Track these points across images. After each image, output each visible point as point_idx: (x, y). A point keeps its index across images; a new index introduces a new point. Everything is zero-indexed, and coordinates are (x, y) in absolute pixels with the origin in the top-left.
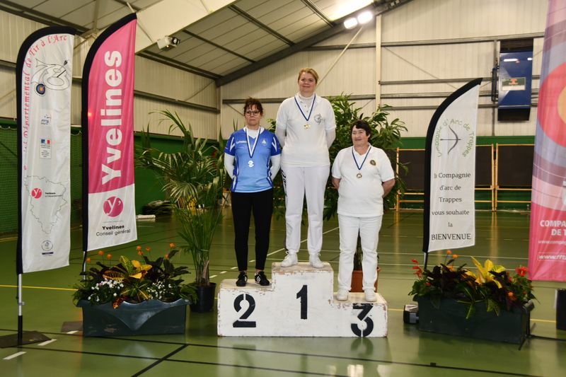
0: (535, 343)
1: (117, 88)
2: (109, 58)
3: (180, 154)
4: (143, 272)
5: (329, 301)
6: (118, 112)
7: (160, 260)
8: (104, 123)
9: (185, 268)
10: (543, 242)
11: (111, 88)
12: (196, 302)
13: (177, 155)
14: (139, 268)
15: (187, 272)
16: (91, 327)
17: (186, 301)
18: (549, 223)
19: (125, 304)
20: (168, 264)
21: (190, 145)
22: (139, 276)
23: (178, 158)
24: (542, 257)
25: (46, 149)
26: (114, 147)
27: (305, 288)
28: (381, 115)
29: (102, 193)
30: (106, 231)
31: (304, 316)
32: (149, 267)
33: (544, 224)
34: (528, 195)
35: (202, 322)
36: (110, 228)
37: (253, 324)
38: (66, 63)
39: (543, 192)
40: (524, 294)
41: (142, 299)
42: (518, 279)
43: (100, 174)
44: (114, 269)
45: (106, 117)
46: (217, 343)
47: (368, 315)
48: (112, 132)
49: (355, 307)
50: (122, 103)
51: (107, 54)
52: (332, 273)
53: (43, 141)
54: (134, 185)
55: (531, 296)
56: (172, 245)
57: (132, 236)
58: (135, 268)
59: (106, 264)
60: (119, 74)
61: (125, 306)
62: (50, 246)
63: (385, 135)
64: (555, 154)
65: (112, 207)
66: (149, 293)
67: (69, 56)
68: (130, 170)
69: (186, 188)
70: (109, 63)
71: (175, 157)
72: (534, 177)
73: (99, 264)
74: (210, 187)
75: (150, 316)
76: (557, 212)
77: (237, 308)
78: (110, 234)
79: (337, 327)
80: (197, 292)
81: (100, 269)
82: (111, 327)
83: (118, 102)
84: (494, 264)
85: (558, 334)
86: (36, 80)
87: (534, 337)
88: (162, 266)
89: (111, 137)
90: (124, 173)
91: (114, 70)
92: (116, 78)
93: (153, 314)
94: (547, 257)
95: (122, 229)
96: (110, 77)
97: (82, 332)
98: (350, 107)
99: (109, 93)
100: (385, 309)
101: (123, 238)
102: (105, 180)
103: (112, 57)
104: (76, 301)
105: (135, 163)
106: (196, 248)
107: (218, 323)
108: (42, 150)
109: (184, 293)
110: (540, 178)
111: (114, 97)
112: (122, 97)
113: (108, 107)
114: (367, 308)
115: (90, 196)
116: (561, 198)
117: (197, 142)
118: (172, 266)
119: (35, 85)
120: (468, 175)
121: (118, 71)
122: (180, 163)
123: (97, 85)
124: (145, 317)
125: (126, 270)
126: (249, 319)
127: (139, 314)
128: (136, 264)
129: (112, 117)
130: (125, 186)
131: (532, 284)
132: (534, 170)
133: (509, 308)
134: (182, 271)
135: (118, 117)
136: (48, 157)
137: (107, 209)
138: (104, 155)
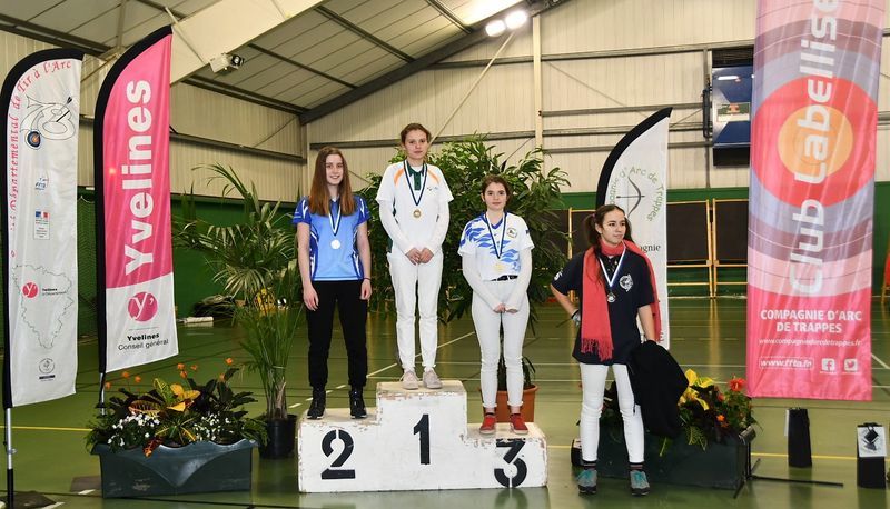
0: (758, 487)
1: (146, 133)
2: (133, 92)
3: (238, 227)
4: (187, 401)
5: (462, 436)
6: (147, 169)
7: (212, 383)
8: (128, 185)
9: (249, 394)
10: (766, 341)
11: (137, 134)
12: (266, 444)
13: (234, 229)
14: (181, 396)
15: (253, 400)
16: (112, 484)
17: (252, 442)
18: (774, 314)
19: (161, 449)
20: (224, 389)
21: (253, 214)
22: (181, 407)
23: (237, 233)
24: (764, 363)
25: (42, 226)
26: (143, 220)
27: (425, 418)
28: (533, 162)
29: (127, 287)
30: (133, 342)
31: (425, 459)
32: (197, 393)
33: (766, 315)
34: (743, 273)
35: (277, 472)
36: (139, 338)
37: (350, 474)
38: (70, 100)
39: (762, 269)
40: (742, 418)
41: (186, 442)
42: (732, 396)
43: (123, 260)
44: (145, 398)
45: (130, 177)
46: (298, 502)
47: (519, 455)
48: (138, 198)
49: (500, 444)
50: (153, 155)
51: (130, 87)
52: (465, 395)
53: (38, 214)
54: (172, 274)
55: (750, 421)
56: (229, 361)
57: (172, 350)
58: (175, 396)
59: (133, 391)
60: (147, 114)
61: (163, 451)
62: (51, 367)
63: (537, 192)
64: (777, 215)
65: (141, 307)
66: (196, 432)
67: (74, 92)
68: (166, 253)
69: (248, 277)
70: (134, 99)
71: (231, 232)
72: (749, 249)
73: (122, 391)
74: (283, 274)
75: (199, 466)
76: (784, 298)
77: (327, 450)
78: (138, 346)
79: (474, 473)
80: (269, 429)
81: (124, 398)
82: (144, 483)
83: (147, 155)
84: (698, 376)
85: (791, 473)
86: (28, 126)
87: (756, 478)
88: (215, 392)
89: (138, 206)
90: (157, 257)
91: (140, 108)
92: (144, 120)
93: (204, 462)
94: (772, 363)
95: (156, 340)
96: (135, 119)
97: (99, 492)
98: (488, 153)
99: (134, 142)
100: (542, 446)
101: (158, 352)
102: (130, 268)
103: (136, 90)
104: (91, 446)
105: (173, 242)
106: (266, 365)
107: (300, 474)
108: (37, 227)
109: (248, 430)
110: (758, 250)
111: (141, 148)
112: (152, 147)
113: (133, 162)
114: (517, 445)
115: (108, 291)
116: (788, 278)
117: (264, 209)
118: (230, 390)
119: (25, 134)
120: (656, 248)
121: (145, 110)
122: (239, 240)
123: (116, 131)
124: (191, 467)
125: (162, 399)
126: (346, 466)
127: (182, 463)
128: (177, 389)
129: (138, 177)
130: (158, 276)
131: (752, 403)
132: (750, 239)
133: (719, 438)
134: (244, 398)
135: (147, 176)
136: (46, 237)
137: (133, 309)
138: (127, 232)
